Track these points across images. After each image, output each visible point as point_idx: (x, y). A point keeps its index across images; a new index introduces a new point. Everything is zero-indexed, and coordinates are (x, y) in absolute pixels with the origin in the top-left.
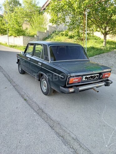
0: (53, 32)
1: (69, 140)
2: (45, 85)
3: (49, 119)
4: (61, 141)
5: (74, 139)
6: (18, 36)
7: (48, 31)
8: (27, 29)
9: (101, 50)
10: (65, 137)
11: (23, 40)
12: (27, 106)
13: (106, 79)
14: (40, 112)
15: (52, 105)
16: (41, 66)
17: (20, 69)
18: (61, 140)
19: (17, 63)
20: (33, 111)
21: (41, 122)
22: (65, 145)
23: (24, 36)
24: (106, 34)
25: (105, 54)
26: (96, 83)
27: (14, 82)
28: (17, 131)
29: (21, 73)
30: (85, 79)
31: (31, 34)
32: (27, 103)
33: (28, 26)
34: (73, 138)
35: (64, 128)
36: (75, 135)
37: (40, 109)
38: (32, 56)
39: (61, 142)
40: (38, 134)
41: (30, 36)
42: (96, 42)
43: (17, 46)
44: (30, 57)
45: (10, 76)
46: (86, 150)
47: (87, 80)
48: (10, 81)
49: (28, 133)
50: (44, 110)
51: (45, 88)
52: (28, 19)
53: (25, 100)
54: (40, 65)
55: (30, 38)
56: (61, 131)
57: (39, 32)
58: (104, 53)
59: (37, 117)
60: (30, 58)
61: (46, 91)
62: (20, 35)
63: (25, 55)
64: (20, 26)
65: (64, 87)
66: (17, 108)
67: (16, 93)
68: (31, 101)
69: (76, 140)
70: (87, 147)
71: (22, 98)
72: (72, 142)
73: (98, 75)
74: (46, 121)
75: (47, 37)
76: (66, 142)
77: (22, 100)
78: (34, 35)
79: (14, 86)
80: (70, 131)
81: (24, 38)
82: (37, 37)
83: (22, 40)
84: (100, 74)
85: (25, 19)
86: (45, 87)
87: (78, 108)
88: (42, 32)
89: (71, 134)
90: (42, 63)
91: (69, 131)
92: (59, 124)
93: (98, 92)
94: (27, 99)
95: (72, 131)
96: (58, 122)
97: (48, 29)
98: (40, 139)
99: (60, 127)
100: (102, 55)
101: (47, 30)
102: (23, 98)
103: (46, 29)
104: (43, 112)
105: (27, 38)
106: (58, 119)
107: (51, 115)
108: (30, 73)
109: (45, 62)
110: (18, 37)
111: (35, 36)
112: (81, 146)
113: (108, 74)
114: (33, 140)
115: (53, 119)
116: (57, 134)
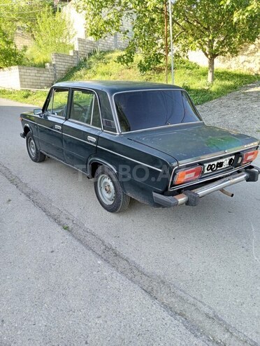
0: (90, 55)
1: (200, 322)
2: (107, 188)
3: (136, 272)
4: (184, 328)
5: (210, 318)
6: (7, 66)
7: (77, 52)
8: (25, 48)
9: (204, 92)
10: (188, 314)
11: (20, 75)
12: (76, 243)
13: (248, 165)
14: (111, 255)
15: (133, 236)
16: (97, 143)
17: (33, 151)
18: (183, 323)
19: (24, 135)
20: (93, 256)
21: (121, 281)
22: (196, 336)
23: (21, 67)
24: (213, 56)
25: (215, 102)
26: (229, 178)
27: (26, 185)
28: (71, 313)
29: (35, 161)
30: (208, 170)
31: (37, 61)
32: (73, 236)
33: (27, 42)
34: (207, 315)
35: (179, 293)
36: (210, 308)
37: (108, 248)
38: (66, 120)
39: (182, 328)
40: (124, 314)
41: (35, 66)
42: (190, 74)
43: (5, 91)
44: (62, 122)
45: (12, 170)
46: (246, 342)
47: (210, 171)
48: (14, 181)
49: (98, 314)
50: (118, 249)
51: (107, 196)
52: (25, 25)
53: (65, 229)
54: (91, 142)
55: (36, 72)
56: (173, 300)
57: (57, 55)
58: (211, 99)
59: (107, 271)
60: (62, 125)
61: (111, 203)
62: (11, 65)
63: (46, 117)
64: (8, 43)
65: (162, 193)
66: (52, 252)
67: (37, 212)
68: (80, 231)
69: (215, 318)
70: (245, 333)
71: (56, 225)
72: (207, 324)
73: (233, 157)
74: (131, 279)
75: (75, 67)
76: (194, 329)
77: (59, 229)
78: (45, 63)
79: (28, 196)
80: (194, 298)
81: (22, 70)
82: (52, 67)
83: (18, 76)
84: (238, 155)
85: (19, 24)
86: (108, 192)
87: (194, 237)
88: (63, 56)
89: (200, 305)
90: (97, 137)
91: (192, 300)
92: (163, 282)
93: (232, 195)
94: (70, 225)
95: (199, 298)
96: (159, 277)
97: (76, 48)
98: (133, 326)
99: (168, 290)
100: (209, 104)
101: (74, 51)
102: (59, 223)
103: (73, 47)
104: (116, 255)
105: (28, 71)
106: (158, 272)
107: (137, 262)
108: (63, 161)
109: (106, 135)
110: (6, 69)
111: (47, 64)
112: (231, 333)
113: (253, 154)
114: (118, 333)
115: (146, 271)
116: (167, 307)
